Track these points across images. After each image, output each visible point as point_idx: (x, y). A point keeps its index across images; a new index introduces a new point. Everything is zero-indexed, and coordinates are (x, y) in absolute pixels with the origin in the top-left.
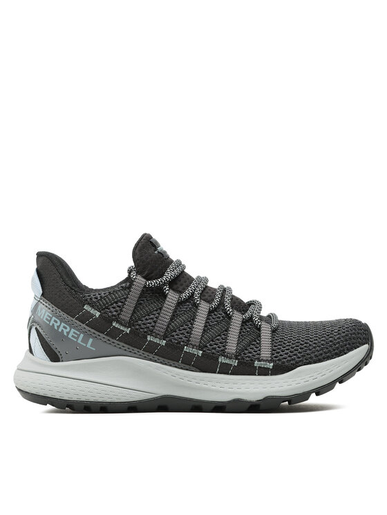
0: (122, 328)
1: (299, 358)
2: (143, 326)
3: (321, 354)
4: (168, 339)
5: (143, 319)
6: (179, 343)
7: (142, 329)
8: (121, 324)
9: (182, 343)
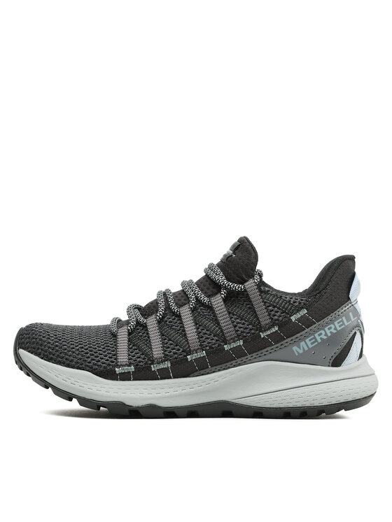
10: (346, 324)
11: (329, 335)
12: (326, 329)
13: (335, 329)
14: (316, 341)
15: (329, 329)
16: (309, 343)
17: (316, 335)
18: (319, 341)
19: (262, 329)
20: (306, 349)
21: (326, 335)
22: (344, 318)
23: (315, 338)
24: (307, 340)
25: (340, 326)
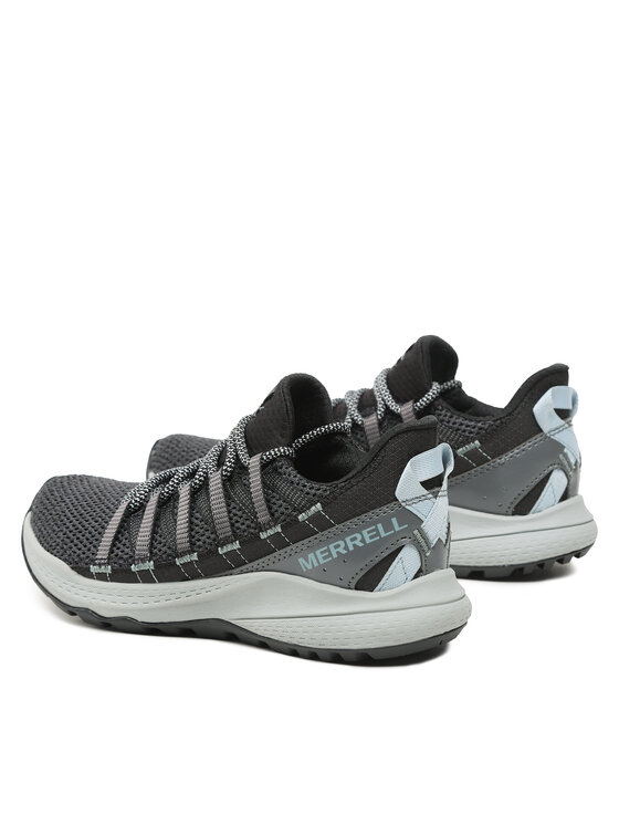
10: (383, 534)
11: (351, 548)
12: (348, 539)
13: (363, 540)
14: (330, 555)
15: (352, 540)
16: (320, 557)
17: (331, 546)
18: (335, 556)
19: (262, 528)
20: (316, 565)
21: (346, 548)
22: (380, 526)
23: (329, 550)
24: (318, 552)
25: (371, 538)
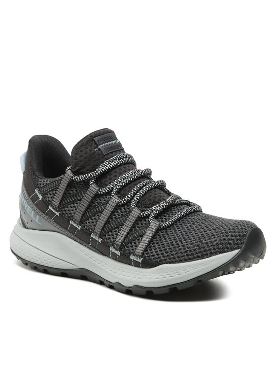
0: (54, 211)
1: (164, 257)
2: (67, 212)
3: (184, 256)
4: (83, 225)
5: (69, 206)
6: (89, 229)
7: (67, 214)
8: (54, 208)
9: (91, 230)
